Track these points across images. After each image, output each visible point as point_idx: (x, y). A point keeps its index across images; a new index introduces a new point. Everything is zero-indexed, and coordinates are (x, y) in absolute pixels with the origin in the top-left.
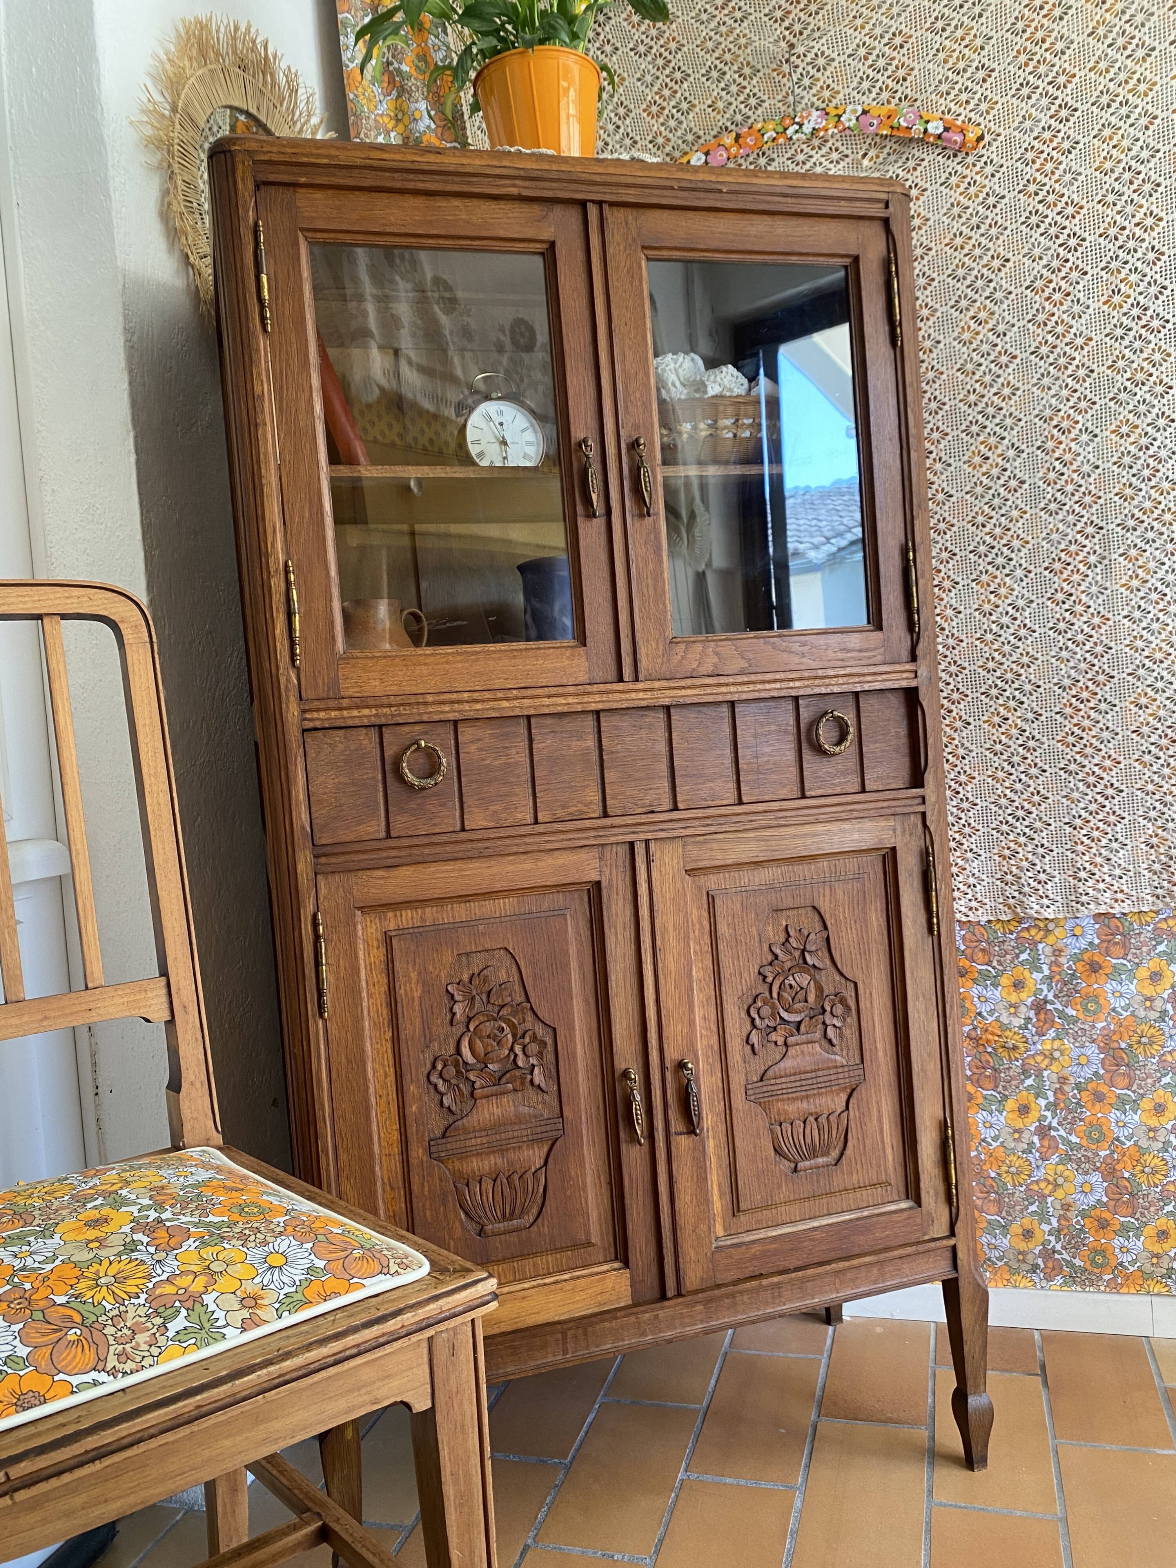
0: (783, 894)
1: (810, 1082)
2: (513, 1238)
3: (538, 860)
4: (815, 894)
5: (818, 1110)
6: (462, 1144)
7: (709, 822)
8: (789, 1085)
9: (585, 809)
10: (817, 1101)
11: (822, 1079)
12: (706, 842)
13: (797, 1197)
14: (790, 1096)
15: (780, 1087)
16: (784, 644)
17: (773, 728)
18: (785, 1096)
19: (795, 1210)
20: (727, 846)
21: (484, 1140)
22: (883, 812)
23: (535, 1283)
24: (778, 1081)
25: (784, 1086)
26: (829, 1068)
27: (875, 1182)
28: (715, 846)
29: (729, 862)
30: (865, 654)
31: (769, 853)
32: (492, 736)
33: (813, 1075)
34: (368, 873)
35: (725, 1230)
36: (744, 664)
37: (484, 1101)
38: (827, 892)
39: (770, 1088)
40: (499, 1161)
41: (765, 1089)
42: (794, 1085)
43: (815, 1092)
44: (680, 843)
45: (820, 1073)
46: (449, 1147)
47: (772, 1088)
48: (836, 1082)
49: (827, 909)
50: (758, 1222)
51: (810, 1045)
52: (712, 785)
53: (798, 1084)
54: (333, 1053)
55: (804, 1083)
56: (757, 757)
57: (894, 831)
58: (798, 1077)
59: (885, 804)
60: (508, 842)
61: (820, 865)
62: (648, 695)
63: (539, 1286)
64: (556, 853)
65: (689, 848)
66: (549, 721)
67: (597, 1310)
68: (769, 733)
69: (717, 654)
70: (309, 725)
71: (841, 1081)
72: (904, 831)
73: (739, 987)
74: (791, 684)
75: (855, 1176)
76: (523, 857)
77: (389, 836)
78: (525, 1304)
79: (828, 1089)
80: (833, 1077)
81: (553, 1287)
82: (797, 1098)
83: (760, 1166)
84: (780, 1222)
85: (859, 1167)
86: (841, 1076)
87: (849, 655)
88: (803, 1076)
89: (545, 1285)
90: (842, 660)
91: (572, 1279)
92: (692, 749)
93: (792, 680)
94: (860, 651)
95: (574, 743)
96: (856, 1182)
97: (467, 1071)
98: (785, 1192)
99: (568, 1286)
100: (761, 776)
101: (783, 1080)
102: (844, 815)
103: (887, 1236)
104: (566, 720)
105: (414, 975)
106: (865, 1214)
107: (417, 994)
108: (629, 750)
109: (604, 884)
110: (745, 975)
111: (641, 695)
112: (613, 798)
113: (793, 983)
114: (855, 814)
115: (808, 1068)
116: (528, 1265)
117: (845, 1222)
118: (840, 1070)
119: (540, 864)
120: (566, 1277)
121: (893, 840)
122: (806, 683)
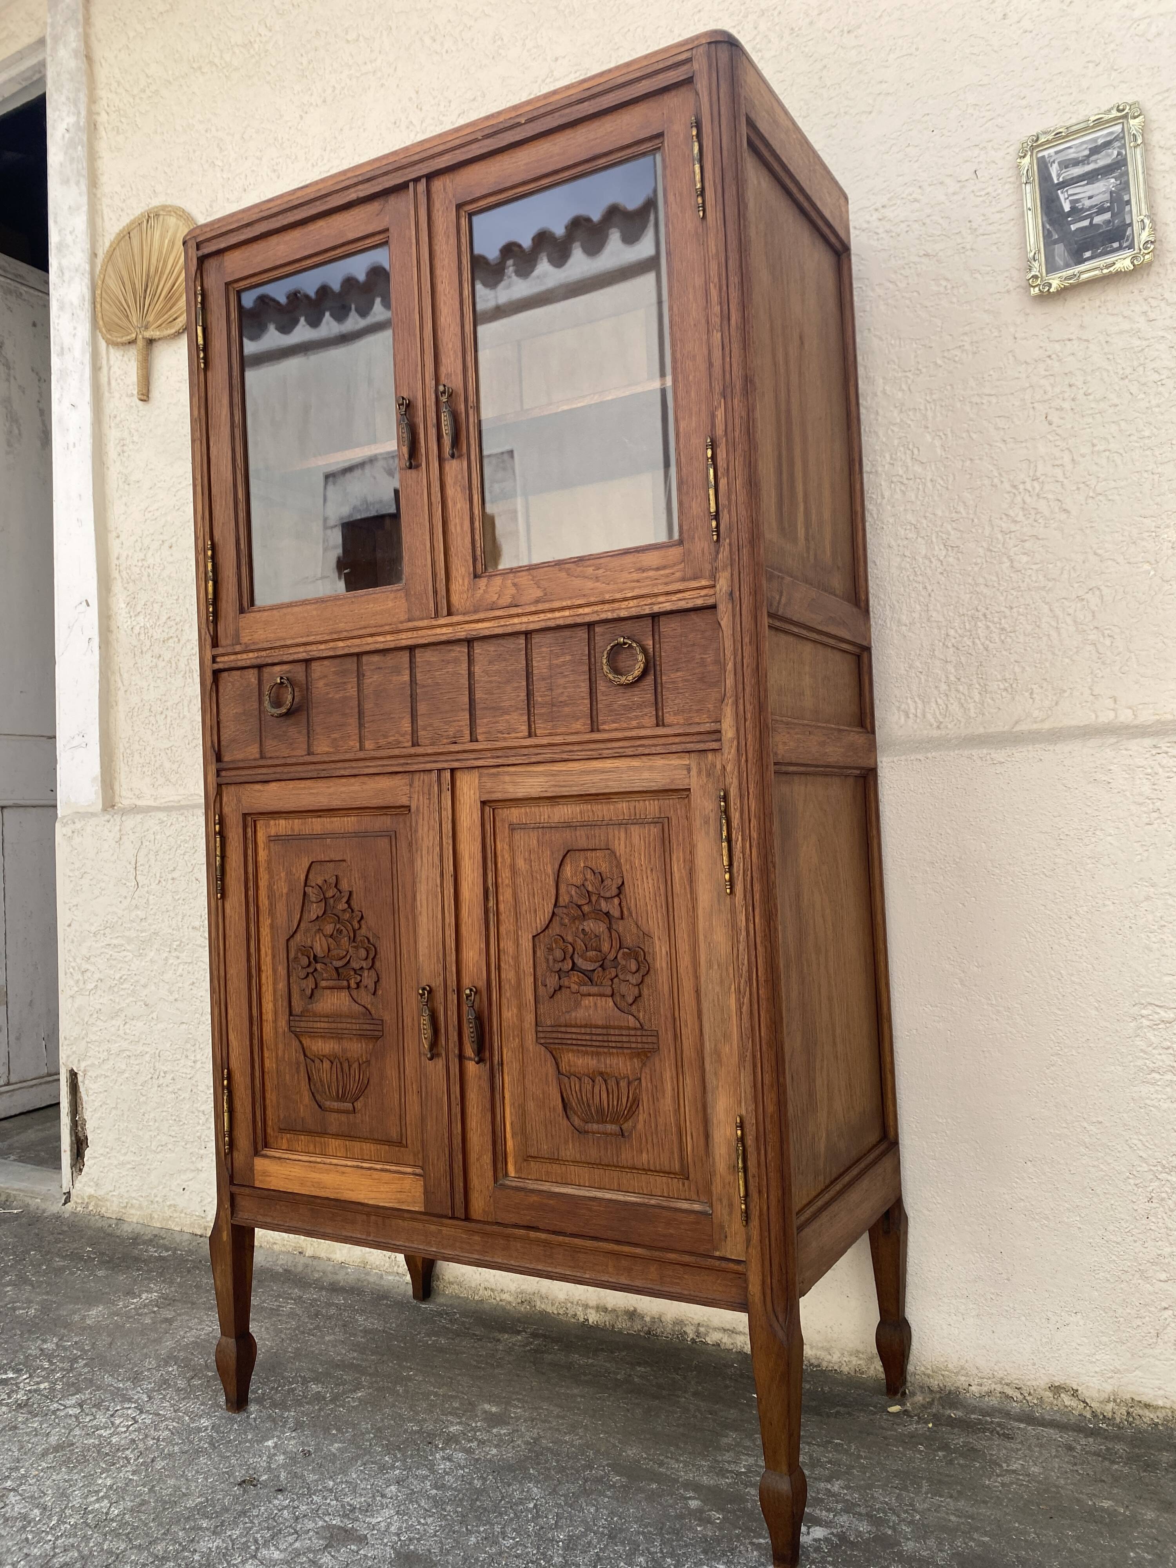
0: (578, 833)
1: (600, 1038)
2: (343, 1118)
3: (364, 783)
4: (611, 837)
5: (608, 1070)
6: (311, 1024)
7: (499, 753)
8: (579, 1037)
9: (401, 739)
10: (608, 1062)
11: (613, 1038)
12: (498, 774)
13: (583, 1159)
14: (580, 1048)
15: (569, 1036)
16: (579, 569)
17: (568, 658)
18: (575, 1048)
19: (584, 1173)
20: (518, 779)
21: (326, 1025)
22: (674, 748)
23: (355, 1164)
24: (569, 1030)
25: (574, 1036)
26: (620, 1028)
27: (667, 1169)
28: (507, 778)
29: (520, 795)
30: (662, 572)
31: (557, 789)
32: (335, 673)
33: (604, 1031)
34: (252, 786)
35: (516, 1172)
36: (539, 593)
37: (328, 991)
38: (623, 835)
39: (560, 1035)
40: (336, 1047)
41: (554, 1035)
42: (584, 1037)
43: (606, 1050)
44: (476, 773)
45: (612, 1032)
46: (302, 1024)
47: (563, 1036)
48: (628, 1045)
49: (622, 852)
50: (548, 1173)
51: (604, 999)
52: (507, 717)
53: (588, 1037)
54: (227, 928)
55: (594, 1038)
56: (551, 690)
57: (689, 770)
58: (588, 1030)
59: (677, 739)
60: (339, 765)
61: (619, 806)
62: (450, 630)
63: (357, 1167)
64: (377, 778)
65: (484, 779)
66: (376, 658)
67: (397, 1206)
68: (564, 664)
69: (515, 585)
70: (216, 666)
71: (633, 1045)
72: (700, 772)
73: (534, 925)
74: (581, 611)
75: (644, 1155)
76: (353, 780)
77: (262, 757)
78: (343, 1178)
79: (620, 1051)
80: (625, 1039)
81: (364, 1171)
82: (586, 1053)
83: (548, 1114)
84: (569, 1181)
85: (650, 1146)
86: (633, 1039)
87: (645, 575)
88: (594, 1031)
89: (362, 1168)
90: (638, 581)
91: (382, 1170)
92: (491, 682)
93: (580, 606)
94: (658, 569)
95: (394, 678)
96: (646, 1163)
97: (316, 962)
98: (570, 1151)
99: (376, 1175)
100: (555, 709)
101: (574, 1030)
102: (629, 752)
103: (671, 1235)
104: (389, 656)
105: (283, 875)
106: (653, 1202)
107: (285, 891)
108: (438, 684)
109: (413, 808)
110: (540, 914)
111: (444, 630)
112: (424, 729)
113: (587, 929)
114: (641, 750)
115: (600, 1023)
116: (357, 1146)
117: (626, 1203)
118: (632, 1032)
119: (365, 787)
120: (378, 1167)
121: (687, 781)
122: (596, 608)
